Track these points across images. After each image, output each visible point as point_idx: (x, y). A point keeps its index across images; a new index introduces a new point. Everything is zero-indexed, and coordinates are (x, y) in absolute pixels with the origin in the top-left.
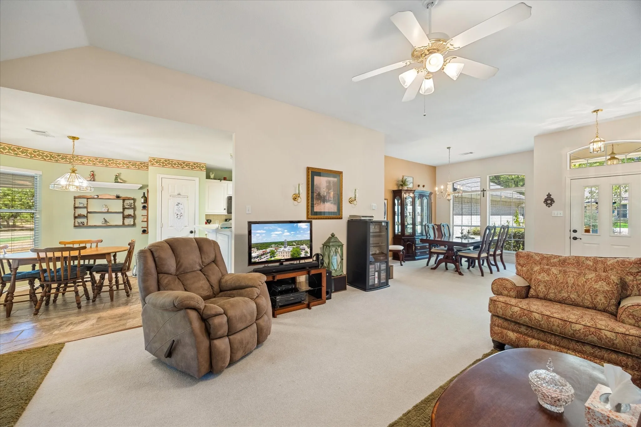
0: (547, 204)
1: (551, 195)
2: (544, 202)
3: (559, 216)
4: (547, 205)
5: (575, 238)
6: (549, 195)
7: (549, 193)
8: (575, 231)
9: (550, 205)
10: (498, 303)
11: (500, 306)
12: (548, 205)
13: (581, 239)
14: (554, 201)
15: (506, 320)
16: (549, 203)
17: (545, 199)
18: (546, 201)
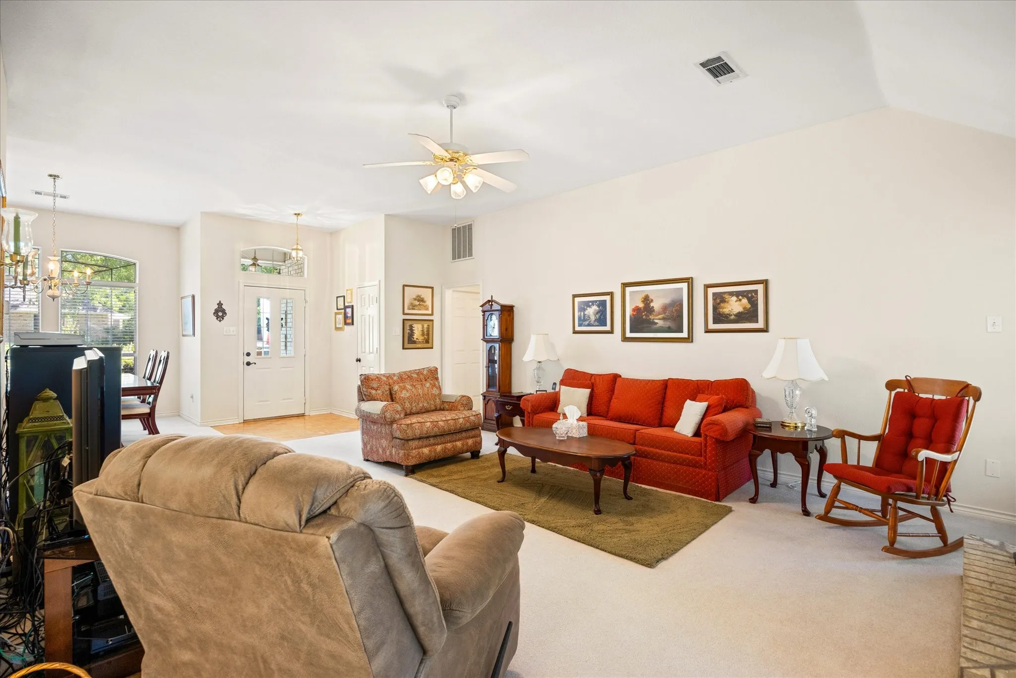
0: (218, 317)
1: (222, 304)
2: (214, 313)
3: (232, 333)
4: (217, 319)
5: (248, 364)
6: (220, 304)
7: (220, 301)
8: (248, 354)
9: (221, 319)
10: (414, 425)
11: (417, 427)
12: (219, 319)
13: (255, 364)
14: (226, 314)
15: (420, 438)
16: (220, 316)
17: (216, 310)
18: (216, 313)
